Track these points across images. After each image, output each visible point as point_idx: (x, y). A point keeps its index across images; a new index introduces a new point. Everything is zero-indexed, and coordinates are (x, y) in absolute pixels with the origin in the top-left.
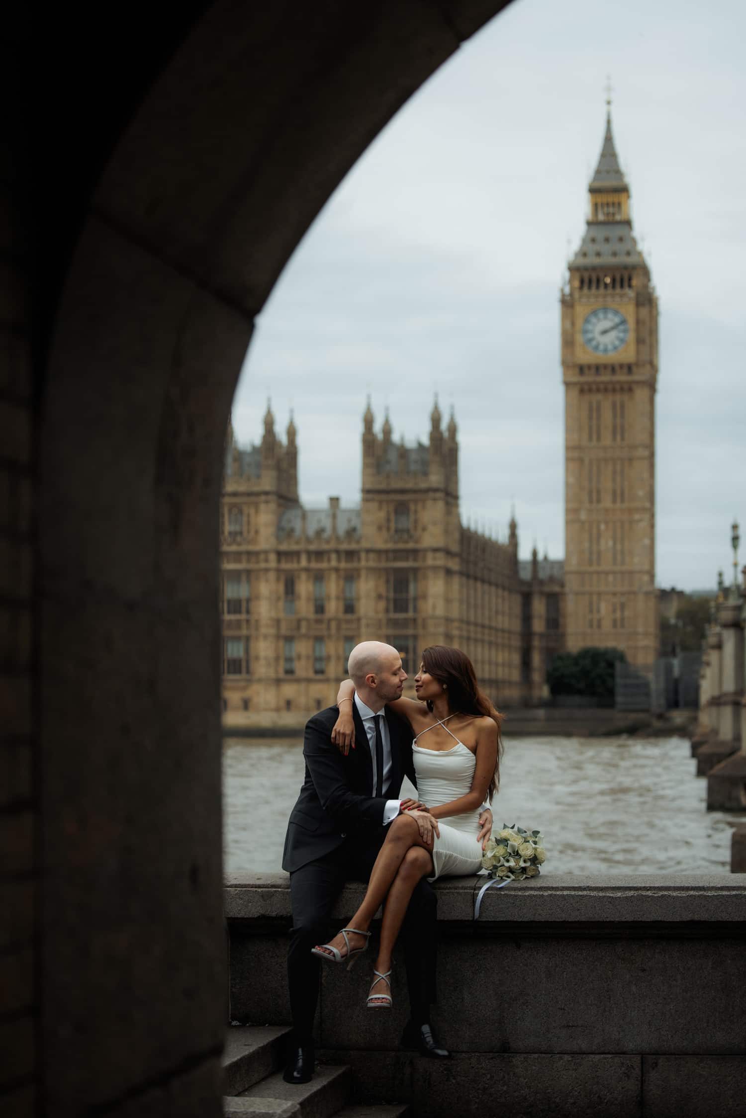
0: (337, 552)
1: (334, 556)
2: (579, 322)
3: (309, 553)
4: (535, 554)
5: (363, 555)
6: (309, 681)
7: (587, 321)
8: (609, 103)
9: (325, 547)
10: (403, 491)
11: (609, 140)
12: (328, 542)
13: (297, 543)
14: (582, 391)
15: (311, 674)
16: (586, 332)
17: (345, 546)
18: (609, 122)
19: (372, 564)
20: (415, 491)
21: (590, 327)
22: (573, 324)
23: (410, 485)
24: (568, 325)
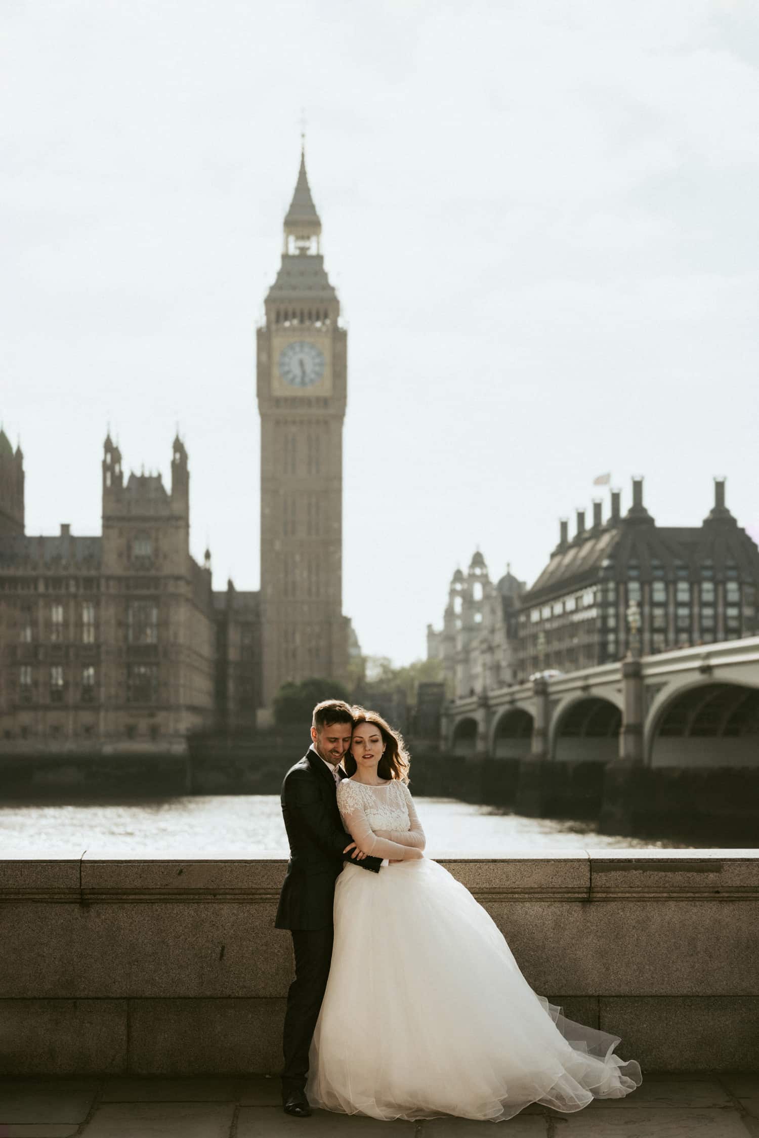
0: (76, 579)
1: (72, 583)
2: (276, 357)
3: (47, 580)
4: (230, 584)
5: (103, 582)
6: (46, 708)
7: (283, 354)
8: (303, 136)
9: (63, 573)
10: (145, 519)
11: (303, 174)
12: (66, 568)
13: (34, 568)
14: (278, 423)
15: (48, 701)
16: (282, 364)
17: (84, 573)
18: (303, 155)
19: (112, 591)
20: (156, 519)
21: (287, 360)
22: (270, 356)
23: (151, 512)
24: (264, 358)
